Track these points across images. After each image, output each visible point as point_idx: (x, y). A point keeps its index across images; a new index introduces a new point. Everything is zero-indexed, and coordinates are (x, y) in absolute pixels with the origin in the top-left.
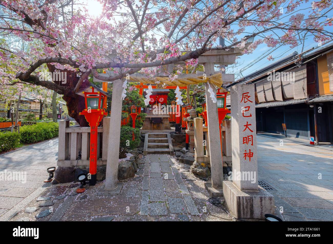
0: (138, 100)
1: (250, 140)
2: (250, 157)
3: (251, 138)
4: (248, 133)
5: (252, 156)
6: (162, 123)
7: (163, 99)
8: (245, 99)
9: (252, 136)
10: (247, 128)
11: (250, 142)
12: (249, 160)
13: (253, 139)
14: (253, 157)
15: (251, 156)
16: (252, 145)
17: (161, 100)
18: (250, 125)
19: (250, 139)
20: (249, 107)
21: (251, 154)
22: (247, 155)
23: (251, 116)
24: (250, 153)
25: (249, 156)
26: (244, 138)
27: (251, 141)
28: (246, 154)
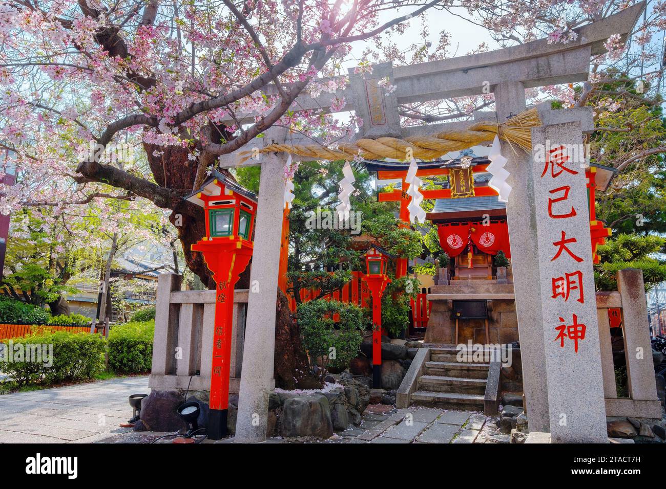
1: (575, 288)
2: (576, 338)
3: (577, 280)
4: (566, 264)
5: (582, 337)
8: (555, 166)
9: (580, 274)
10: (564, 250)
11: (576, 294)
12: (574, 348)
13: (583, 282)
14: (585, 340)
15: (580, 334)
16: (581, 300)
17: (487, 239)
18: (573, 240)
19: (574, 282)
20: (567, 189)
21: (580, 329)
22: (566, 331)
23: (573, 213)
24: (575, 325)
25: (572, 335)
26: (554, 280)
27: (579, 289)
28: (562, 328)
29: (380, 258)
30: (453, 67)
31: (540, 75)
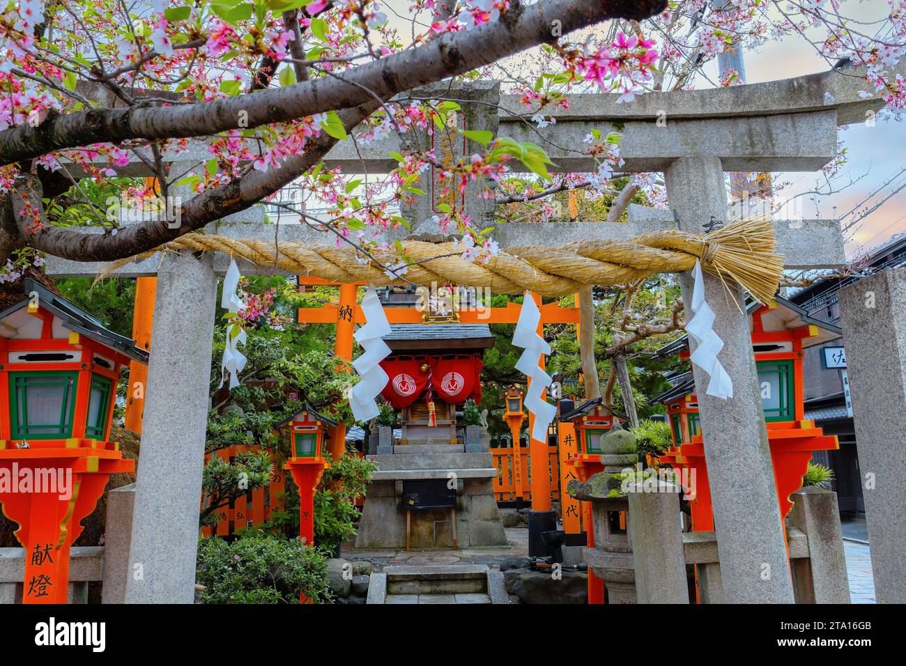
0: (330, 384)
6: (460, 509)
7: (460, 380)
17: (453, 382)
29: (316, 428)
30: (596, 112)
31: (756, 150)
